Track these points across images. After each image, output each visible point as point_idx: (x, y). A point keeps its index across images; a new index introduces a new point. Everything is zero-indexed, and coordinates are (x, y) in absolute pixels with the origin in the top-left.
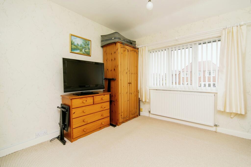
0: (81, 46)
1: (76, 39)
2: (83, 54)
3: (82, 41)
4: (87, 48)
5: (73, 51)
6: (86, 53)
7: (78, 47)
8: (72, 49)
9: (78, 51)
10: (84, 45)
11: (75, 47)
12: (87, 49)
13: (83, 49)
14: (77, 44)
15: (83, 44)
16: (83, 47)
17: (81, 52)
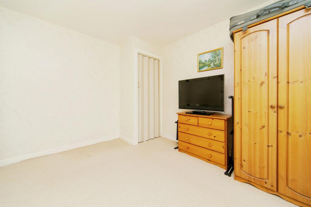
0: (209, 60)
1: (203, 56)
2: (213, 69)
3: (210, 54)
4: (217, 59)
5: (201, 70)
6: (215, 66)
7: (205, 63)
8: (200, 68)
9: (206, 68)
10: (213, 58)
11: (202, 65)
12: (217, 61)
13: (211, 63)
14: (205, 60)
15: (211, 58)
16: (212, 61)
17: (210, 68)
